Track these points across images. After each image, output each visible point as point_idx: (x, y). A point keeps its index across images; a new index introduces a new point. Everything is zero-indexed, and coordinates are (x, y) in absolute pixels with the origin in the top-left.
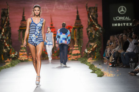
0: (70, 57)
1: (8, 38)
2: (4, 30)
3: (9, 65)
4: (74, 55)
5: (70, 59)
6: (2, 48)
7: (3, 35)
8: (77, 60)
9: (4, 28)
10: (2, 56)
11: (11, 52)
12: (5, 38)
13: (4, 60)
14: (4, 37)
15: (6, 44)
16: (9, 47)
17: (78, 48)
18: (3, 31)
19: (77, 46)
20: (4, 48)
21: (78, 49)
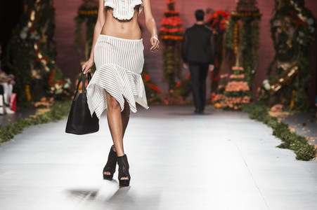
0: (218, 101)
1: (45, 39)
2: (36, 16)
3: (45, 117)
4: (232, 94)
5: (218, 105)
6: (29, 67)
7: (31, 30)
8: (240, 110)
9: (35, 10)
10: (28, 90)
11: (53, 78)
12: (37, 38)
13: (31, 101)
14: (34, 36)
15: (40, 56)
16: (49, 65)
17: (242, 76)
18: (33, 18)
19: (241, 69)
20: (32, 67)
21: (244, 80)
